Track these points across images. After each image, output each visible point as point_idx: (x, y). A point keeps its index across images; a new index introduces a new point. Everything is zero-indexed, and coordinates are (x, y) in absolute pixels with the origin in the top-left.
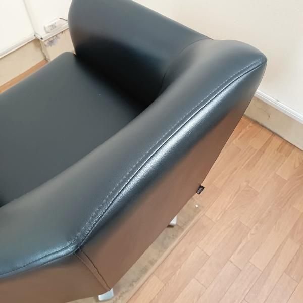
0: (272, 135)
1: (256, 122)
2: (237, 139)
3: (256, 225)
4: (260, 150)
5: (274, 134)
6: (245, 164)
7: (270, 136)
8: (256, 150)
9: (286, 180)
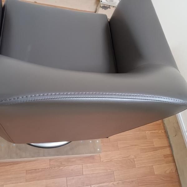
0: (169, 146)
2: (150, 132)
4: (156, 148)
5: (170, 146)
7: (167, 145)
8: (154, 146)
9: (155, 174)
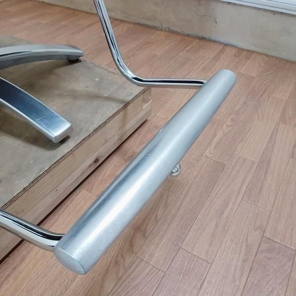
0: (224, 46)
1: (203, 39)
2: (184, 52)
3: (231, 117)
4: (215, 57)
5: (226, 45)
6: (199, 69)
7: (222, 47)
8: (209, 58)
9: (253, 77)
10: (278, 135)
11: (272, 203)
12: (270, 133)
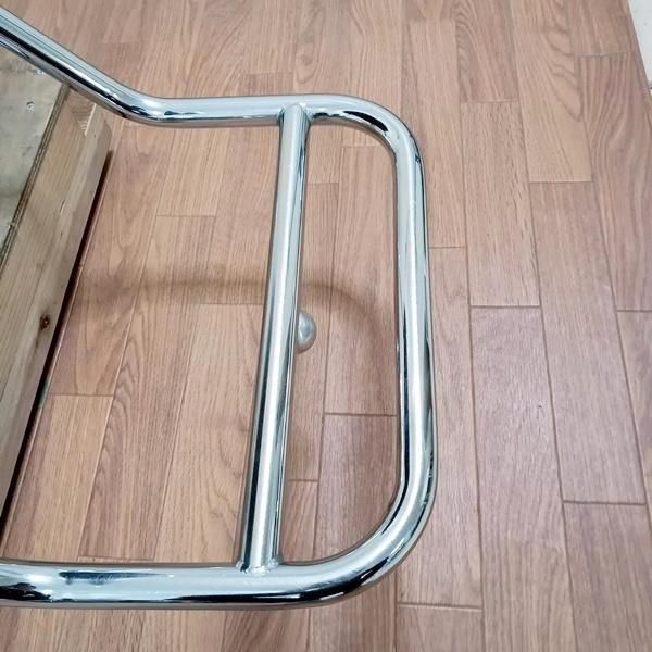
10: (415, 57)
11: (461, 228)
12: (399, 60)
